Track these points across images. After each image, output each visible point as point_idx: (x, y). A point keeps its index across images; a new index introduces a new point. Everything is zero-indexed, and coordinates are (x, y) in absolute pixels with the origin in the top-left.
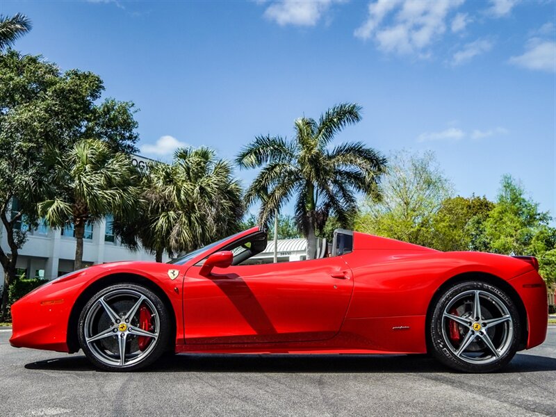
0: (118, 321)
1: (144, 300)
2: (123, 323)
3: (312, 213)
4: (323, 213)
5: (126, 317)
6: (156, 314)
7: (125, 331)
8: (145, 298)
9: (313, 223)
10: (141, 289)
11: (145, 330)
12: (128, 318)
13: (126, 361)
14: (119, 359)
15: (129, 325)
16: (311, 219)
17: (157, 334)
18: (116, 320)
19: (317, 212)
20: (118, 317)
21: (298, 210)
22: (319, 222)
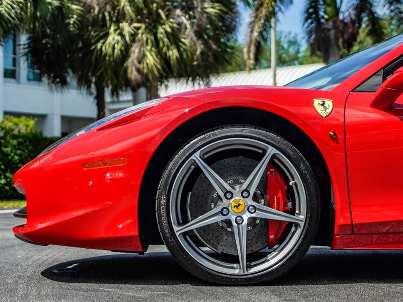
0: (229, 196)
1: (274, 156)
2: (237, 197)
3: (335, 23)
4: (353, 22)
5: (244, 187)
6: (297, 181)
7: (243, 212)
8: (275, 151)
9: (337, 39)
10: (267, 136)
11: (278, 209)
12: (247, 190)
13: (249, 267)
14: (238, 262)
15: (250, 202)
16: (332, 33)
17: (302, 217)
18: (226, 193)
19: (342, 21)
20: (228, 188)
21: (307, 19)
22: (346, 36)
